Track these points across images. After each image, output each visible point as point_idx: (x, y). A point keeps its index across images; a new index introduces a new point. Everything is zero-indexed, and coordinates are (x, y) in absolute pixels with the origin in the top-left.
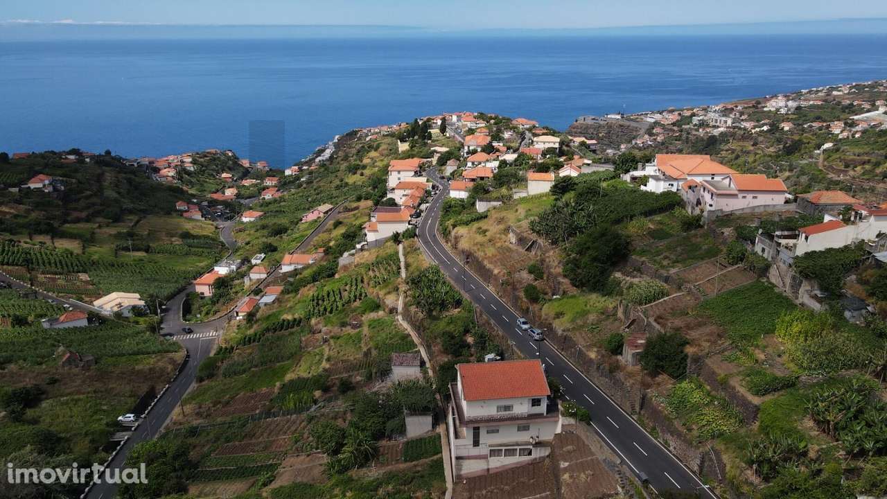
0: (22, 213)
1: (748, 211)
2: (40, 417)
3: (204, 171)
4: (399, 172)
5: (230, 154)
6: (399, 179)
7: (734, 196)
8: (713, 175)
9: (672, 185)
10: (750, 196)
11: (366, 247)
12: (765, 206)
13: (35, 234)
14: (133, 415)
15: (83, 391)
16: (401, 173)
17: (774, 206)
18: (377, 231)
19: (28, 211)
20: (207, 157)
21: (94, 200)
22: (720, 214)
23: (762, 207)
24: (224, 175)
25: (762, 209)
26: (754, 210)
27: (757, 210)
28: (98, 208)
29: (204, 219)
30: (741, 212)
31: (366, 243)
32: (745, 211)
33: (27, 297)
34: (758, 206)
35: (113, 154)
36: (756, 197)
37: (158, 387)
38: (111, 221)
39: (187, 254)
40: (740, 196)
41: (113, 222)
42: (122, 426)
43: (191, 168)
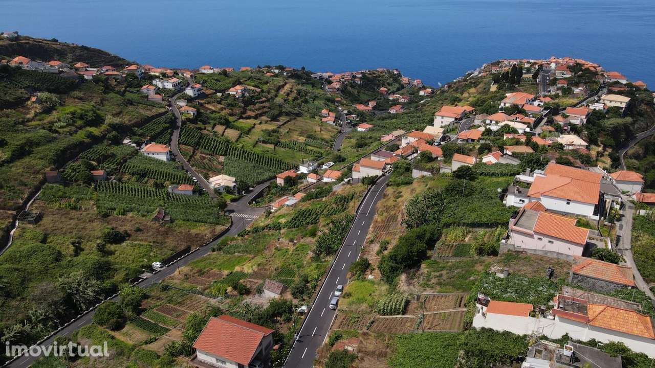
0: (217, 110)
1: (540, 253)
2: (116, 251)
3: (368, 85)
4: (443, 117)
5: (395, 72)
6: (442, 122)
7: (531, 236)
8: (570, 200)
9: (523, 201)
10: (546, 240)
11: (351, 182)
12: (558, 253)
13: (218, 124)
14: (160, 263)
15: (148, 240)
16: (444, 118)
17: (568, 256)
18: (359, 172)
19: (222, 109)
20: (375, 74)
21: (267, 104)
22: (512, 249)
23: (555, 254)
24: (382, 89)
25: (555, 256)
26: (546, 254)
27: (549, 255)
28: (266, 110)
29: (334, 124)
30: (533, 252)
31: (351, 179)
32: (537, 253)
33: (178, 169)
34: (551, 252)
35: (306, 70)
36: (552, 242)
37: (192, 248)
38: (270, 119)
39: (300, 151)
40: (536, 237)
41: (271, 121)
42: (150, 269)
43: (358, 82)
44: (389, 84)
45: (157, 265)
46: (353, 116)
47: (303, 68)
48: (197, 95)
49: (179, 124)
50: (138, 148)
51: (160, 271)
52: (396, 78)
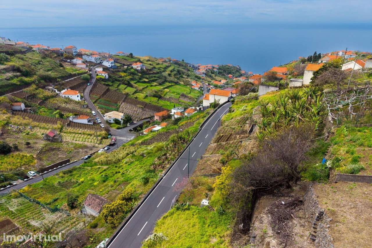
5: (238, 67)
11: (202, 110)
13: (122, 84)
18: (209, 100)
19: (126, 76)
20: (226, 67)
21: (156, 75)
24: (230, 75)
28: (156, 78)
29: (199, 90)
31: (202, 107)
35: (185, 61)
38: (158, 84)
42: (24, 176)
43: (215, 70)
44: (233, 73)
45: (31, 173)
46: (211, 86)
47: (183, 60)
48: (110, 66)
49: (94, 81)
50: (58, 92)
51: (32, 179)
52: (238, 70)
